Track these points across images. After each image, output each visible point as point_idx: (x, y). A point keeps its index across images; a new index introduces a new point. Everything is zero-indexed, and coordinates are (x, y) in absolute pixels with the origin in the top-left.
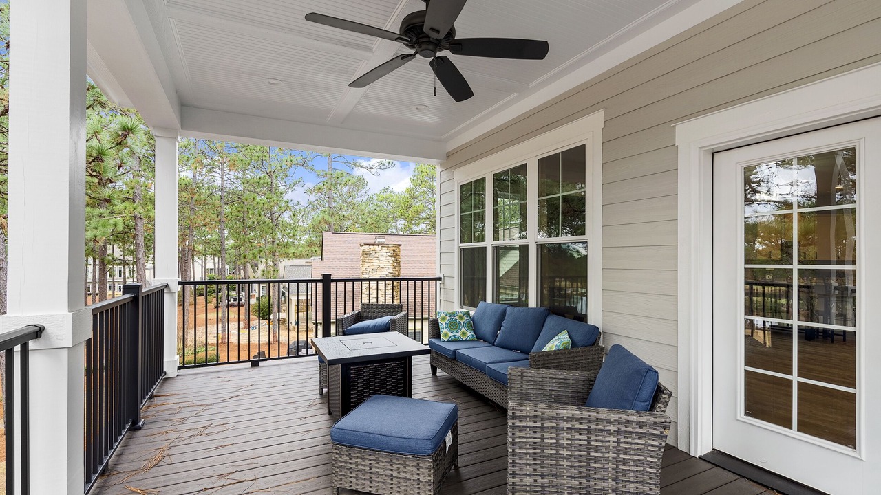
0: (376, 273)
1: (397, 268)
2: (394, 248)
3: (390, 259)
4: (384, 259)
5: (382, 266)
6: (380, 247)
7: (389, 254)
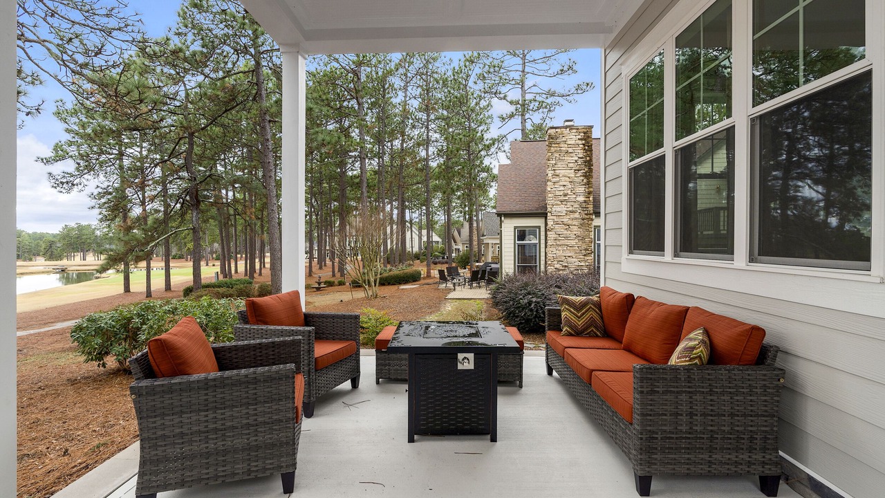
0: (563, 158)
1: (588, 153)
2: (585, 131)
3: (580, 142)
4: (573, 142)
5: (570, 150)
6: (568, 129)
7: (580, 137)
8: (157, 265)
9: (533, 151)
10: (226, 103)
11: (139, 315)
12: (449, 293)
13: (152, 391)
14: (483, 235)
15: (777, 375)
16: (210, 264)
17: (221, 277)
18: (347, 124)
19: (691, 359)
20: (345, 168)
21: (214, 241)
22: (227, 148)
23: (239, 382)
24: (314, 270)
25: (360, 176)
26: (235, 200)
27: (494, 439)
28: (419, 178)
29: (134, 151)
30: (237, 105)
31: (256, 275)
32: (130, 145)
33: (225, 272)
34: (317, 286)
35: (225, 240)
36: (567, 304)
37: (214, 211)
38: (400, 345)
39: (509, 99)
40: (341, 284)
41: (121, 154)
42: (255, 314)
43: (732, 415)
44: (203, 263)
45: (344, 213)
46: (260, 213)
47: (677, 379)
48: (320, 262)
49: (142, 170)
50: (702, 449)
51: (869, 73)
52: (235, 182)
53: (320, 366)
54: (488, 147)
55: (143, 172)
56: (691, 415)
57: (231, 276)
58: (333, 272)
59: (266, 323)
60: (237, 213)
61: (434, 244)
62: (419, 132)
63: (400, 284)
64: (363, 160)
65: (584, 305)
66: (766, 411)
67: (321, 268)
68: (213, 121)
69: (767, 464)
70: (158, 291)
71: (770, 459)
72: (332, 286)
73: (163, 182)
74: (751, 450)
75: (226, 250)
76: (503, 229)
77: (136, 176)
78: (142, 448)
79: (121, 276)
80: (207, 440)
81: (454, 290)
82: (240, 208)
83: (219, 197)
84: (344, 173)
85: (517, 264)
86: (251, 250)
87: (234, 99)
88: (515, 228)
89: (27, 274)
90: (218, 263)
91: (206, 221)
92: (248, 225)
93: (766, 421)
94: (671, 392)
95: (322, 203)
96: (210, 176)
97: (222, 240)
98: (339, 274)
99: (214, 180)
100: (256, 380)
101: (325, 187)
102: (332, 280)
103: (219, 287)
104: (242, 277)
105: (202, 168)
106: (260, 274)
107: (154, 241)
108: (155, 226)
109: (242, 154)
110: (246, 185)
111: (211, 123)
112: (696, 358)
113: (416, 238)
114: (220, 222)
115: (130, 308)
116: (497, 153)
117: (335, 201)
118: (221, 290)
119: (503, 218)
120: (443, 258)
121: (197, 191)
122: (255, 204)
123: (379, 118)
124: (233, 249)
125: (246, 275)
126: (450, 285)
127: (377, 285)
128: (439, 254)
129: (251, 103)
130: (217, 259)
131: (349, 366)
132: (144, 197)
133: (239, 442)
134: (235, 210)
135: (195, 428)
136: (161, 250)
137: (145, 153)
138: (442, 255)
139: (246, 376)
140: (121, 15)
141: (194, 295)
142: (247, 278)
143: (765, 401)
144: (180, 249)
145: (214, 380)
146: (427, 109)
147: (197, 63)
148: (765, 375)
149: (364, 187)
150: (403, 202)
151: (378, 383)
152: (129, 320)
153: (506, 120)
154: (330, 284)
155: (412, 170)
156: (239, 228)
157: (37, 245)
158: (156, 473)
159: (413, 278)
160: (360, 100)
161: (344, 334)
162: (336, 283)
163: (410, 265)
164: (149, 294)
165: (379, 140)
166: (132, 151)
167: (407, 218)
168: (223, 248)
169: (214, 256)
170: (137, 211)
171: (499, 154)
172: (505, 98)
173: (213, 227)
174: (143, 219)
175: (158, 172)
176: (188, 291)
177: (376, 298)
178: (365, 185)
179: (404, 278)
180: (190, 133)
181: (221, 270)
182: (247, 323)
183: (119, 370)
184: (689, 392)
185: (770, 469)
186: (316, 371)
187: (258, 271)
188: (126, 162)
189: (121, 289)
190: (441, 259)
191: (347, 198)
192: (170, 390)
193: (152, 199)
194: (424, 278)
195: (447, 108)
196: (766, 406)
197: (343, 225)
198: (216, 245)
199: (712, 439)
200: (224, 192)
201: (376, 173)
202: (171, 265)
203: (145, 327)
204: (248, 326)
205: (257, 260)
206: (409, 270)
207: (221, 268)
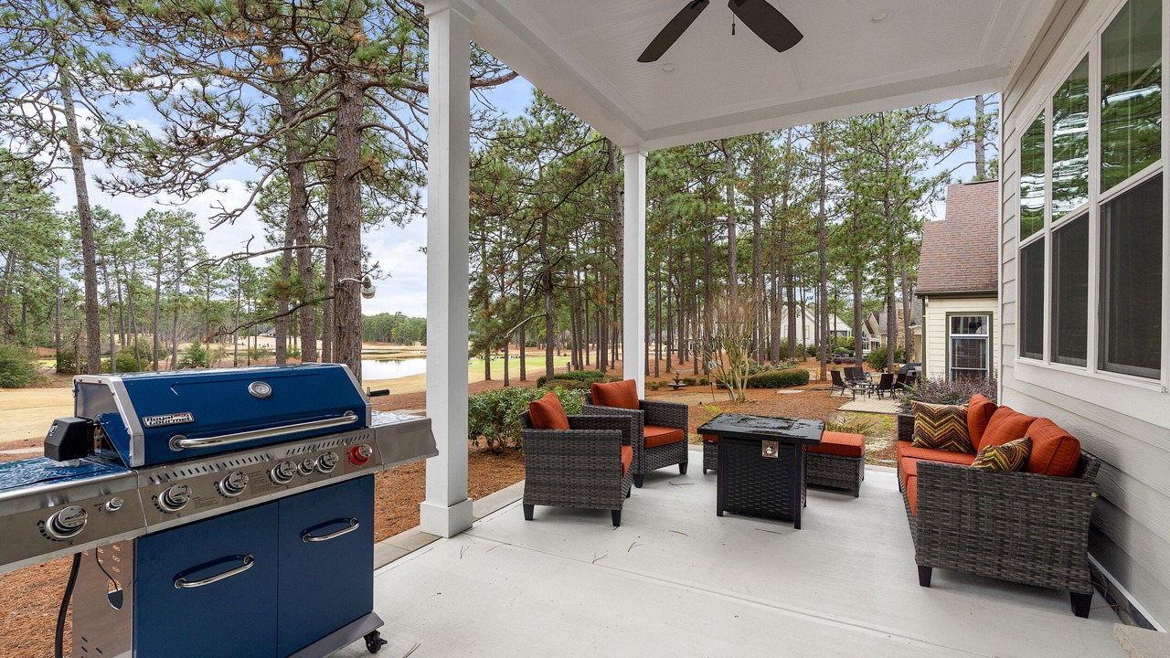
8: (514, 352)
9: (985, 197)
10: (579, 178)
11: (504, 400)
12: (844, 403)
13: (532, 437)
14: (913, 324)
15: (1088, 488)
16: (562, 354)
17: (572, 369)
18: (713, 181)
19: (984, 463)
20: (711, 237)
21: (565, 328)
22: (578, 225)
23: (584, 438)
24: (673, 364)
25: (727, 247)
26: (587, 282)
27: (798, 527)
28: (813, 243)
29: (494, 235)
30: (589, 177)
31: (607, 368)
32: (491, 230)
33: (576, 363)
34: (675, 384)
35: (577, 327)
36: (922, 412)
37: (566, 294)
38: (709, 428)
39: (951, 118)
40: (703, 383)
41: (484, 239)
42: (598, 396)
43: (1029, 523)
44: (555, 352)
45: (709, 293)
46: (613, 296)
47: (961, 479)
48: (680, 356)
49: (501, 255)
50: (990, 551)
51: (1160, 176)
52: (586, 263)
53: (649, 446)
54: (917, 195)
55: (502, 258)
56: (978, 515)
57: (582, 368)
58: (696, 368)
59: (606, 405)
60: (588, 298)
61: (839, 335)
62: (812, 180)
63: (779, 387)
64: (732, 227)
65: (944, 414)
66: (1072, 524)
67: (681, 363)
68: (565, 198)
69: (1073, 580)
70: (514, 380)
71: (1077, 576)
72: (692, 385)
73: (519, 268)
74: (1052, 562)
75: (577, 338)
76: (927, 316)
77: (496, 262)
78: (527, 484)
79: (483, 363)
80: (564, 475)
81: (854, 399)
82: (591, 290)
83: (570, 280)
84: (709, 244)
85: (950, 367)
86: (603, 339)
87: (585, 173)
88: (948, 314)
89: (406, 357)
90: (569, 353)
91: (558, 306)
92: (600, 311)
93: (1071, 535)
94: (953, 490)
95: (683, 281)
96: (562, 258)
97: (574, 327)
98: (703, 371)
99: (566, 261)
100: (594, 438)
101: (687, 262)
102: (693, 378)
103: (571, 379)
104: (593, 369)
105: (554, 248)
106: (613, 367)
107: (512, 328)
108: (513, 312)
109: (595, 228)
110: (597, 266)
111: (564, 200)
112: (989, 461)
113: (810, 325)
114: (572, 307)
115: (497, 393)
116: (931, 202)
117: (700, 278)
118: (573, 382)
119: (927, 301)
120: (851, 355)
121: (550, 274)
122: (608, 286)
123: (755, 171)
124: (584, 338)
125: (598, 367)
126: (848, 392)
127: (745, 386)
128: (846, 350)
129: (602, 172)
130: (569, 348)
131: (676, 451)
132: (503, 282)
133: (584, 481)
134: (587, 294)
135: (557, 466)
136: (516, 337)
137: (503, 237)
138: (850, 351)
139: (589, 434)
140: (491, 118)
141: (547, 386)
142: (599, 370)
143: (1071, 513)
144: (533, 337)
145: (569, 434)
146: (822, 147)
147: (551, 137)
148: (1070, 486)
149: (733, 262)
150: (790, 276)
151: (705, 472)
152: (497, 403)
153: (946, 153)
154: (690, 383)
155: (802, 234)
156: (591, 314)
157: (416, 330)
158: (535, 492)
159: (799, 380)
160: (728, 152)
161: (673, 423)
162: (698, 381)
163: (794, 363)
164: (507, 382)
165: (755, 197)
166: (492, 235)
167: (798, 299)
168: (574, 336)
169: (566, 344)
170: (496, 296)
171: (935, 203)
172: (943, 119)
173: (565, 312)
174: (500, 306)
175: (515, 255)
176: (541, 382)
177: (743, 402)
178: (734, 258)
179: (784, 379)
180: (544, 212)
181: (573, 361)
182: (592, 404)
183: (488, 450)
184: (975, 493)
185: (1076, 586)
186: (645, 448)
187: (610, 364)
188: (489, 248)
189: (483, 377)
190: (847, 356)
191: (714, 275)
192: (542, 437)
193: (510, 284)
194: (816, 382)
195: (853, 144)
196: (1071, 519)
197: (708, 310)
198: (568, 332)
199: (1003, 543)
200: (576, 273)
201: (750, 241)
202: (526, 353)
203: (509, 411)
204: (592, 406)
205: (610, 351)
206: (792, 370)
207: (573, 358)
